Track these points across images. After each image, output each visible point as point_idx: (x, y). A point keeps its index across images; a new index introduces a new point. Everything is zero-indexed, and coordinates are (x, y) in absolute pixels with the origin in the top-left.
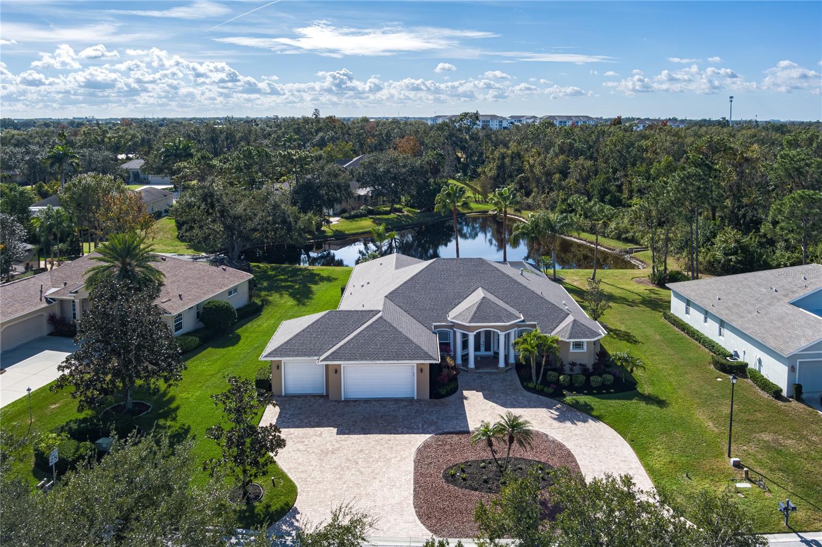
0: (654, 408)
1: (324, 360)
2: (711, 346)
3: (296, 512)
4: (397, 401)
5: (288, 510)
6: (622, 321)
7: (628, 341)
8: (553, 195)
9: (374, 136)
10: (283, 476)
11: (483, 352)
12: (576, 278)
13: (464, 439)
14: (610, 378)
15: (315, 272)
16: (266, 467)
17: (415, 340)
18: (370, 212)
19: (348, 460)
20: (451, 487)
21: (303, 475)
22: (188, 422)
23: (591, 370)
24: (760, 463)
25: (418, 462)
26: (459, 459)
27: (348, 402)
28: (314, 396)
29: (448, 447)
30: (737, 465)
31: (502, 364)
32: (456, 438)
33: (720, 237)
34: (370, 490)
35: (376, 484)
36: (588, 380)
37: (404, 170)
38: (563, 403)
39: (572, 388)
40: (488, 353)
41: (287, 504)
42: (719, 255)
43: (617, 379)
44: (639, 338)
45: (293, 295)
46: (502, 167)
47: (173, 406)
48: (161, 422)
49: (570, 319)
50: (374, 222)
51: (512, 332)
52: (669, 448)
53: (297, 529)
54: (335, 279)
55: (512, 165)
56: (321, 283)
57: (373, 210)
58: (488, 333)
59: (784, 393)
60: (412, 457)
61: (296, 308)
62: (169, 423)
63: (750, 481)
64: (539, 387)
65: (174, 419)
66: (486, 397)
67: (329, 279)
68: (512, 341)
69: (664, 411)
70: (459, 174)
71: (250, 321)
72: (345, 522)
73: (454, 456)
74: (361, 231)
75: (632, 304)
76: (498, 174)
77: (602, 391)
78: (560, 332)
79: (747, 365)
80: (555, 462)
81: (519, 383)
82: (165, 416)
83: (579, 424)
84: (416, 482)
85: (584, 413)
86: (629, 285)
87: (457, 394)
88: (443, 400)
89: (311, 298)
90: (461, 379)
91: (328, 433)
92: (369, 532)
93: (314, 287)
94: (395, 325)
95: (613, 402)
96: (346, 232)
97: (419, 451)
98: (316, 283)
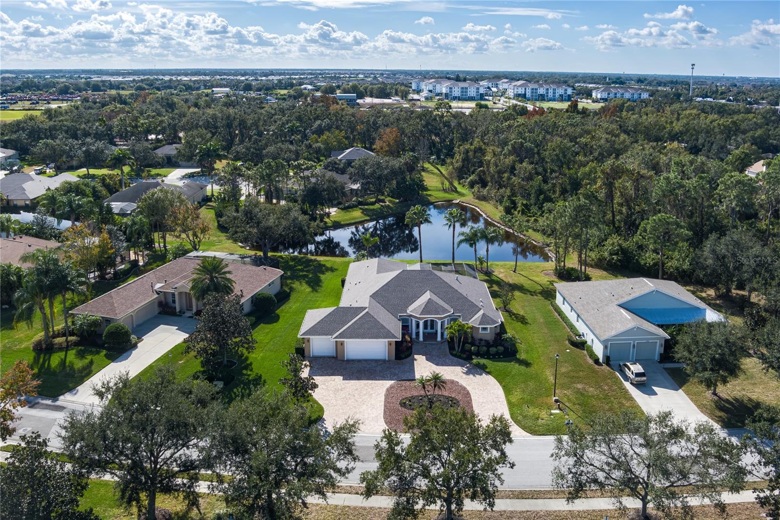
0: (523, 368)
1: (335, 338)
2: (572, 327)
3: (324, 420)
4: (376, 361)
5: (320, 419)
6: (523, 307)
7: (522, 323)
8: (502, 190)
9: (363, 123)
10: (316, 402)
11: (429, 330)
12: (502, 270)
13: (412, 384)
14: (501, 349)
15: (322, 263)
16: (308, 398)
17: (387, 327)
18: (360, 203)
19: (349, 394)
20: (403, 409)
21: (327, 402)
22: (260, 372)
23: (492, 344)
24: (569, 400)
25: (387, 396)
26: (409, 395)
27: (348, 361)
28: (329, 357)
29: (403, 388)
30: (556, 401)
31: (439, 339)
32: (408, 383)
33: (610, 241)
34: (361, 410)
35: (364, 407)
36: (488, 350)
37: (386, 172)
38: (471, 364)
39: (478, 354)
40: (432, 331)
41: (319, 416)
42: (606, 254)
43: (506, 349)
44: (529, 321)
45: (308, 283)
46: (466, 160)
47: (248, 362)
48: (244, 372)
49: (481, 313)
50: (362, 213)
51: (446, 320)
52: (523, 391)
53: (325, 428)
54: (336, 270)
55: (474, 157)
56: (327, 273)
57: (362, 202)
58: (432, 321)
59: (601, 361)
60: (384, 393)
61: (312, 294)
62: (249, 373)
63: (560, 409)
64: (459, 354)
65: (251, 370)
66: (427, 359)
67: (332, 270)
68: (446, 326)
69: (528, 369)
70: (433, 157)
71: (284, 303)
72: (351, 423)
73: (406, 393)
74: (353, 221)
75: (533, 293)
76: (463, 165)
77: (495, 357)
78: (474, 321)
79: (586, 342)
80: (459, 397)
81: (448, 350)
82: (246, 368)
83: (477, 376)
84: (385, 406)
85: (482, 369)
86: (537, 276)
87: (411, 357)
88: (403, 361)
89: (321, 286)
90: (414, 348)
91: (338, 379)
92: (361, 427)
93: (322, 277)
94: (375, 317)
95: (500, 364)
96: (342, 223)
97: (388, 390)
98: (323, 273)
